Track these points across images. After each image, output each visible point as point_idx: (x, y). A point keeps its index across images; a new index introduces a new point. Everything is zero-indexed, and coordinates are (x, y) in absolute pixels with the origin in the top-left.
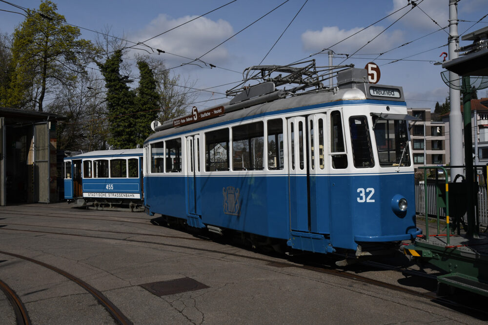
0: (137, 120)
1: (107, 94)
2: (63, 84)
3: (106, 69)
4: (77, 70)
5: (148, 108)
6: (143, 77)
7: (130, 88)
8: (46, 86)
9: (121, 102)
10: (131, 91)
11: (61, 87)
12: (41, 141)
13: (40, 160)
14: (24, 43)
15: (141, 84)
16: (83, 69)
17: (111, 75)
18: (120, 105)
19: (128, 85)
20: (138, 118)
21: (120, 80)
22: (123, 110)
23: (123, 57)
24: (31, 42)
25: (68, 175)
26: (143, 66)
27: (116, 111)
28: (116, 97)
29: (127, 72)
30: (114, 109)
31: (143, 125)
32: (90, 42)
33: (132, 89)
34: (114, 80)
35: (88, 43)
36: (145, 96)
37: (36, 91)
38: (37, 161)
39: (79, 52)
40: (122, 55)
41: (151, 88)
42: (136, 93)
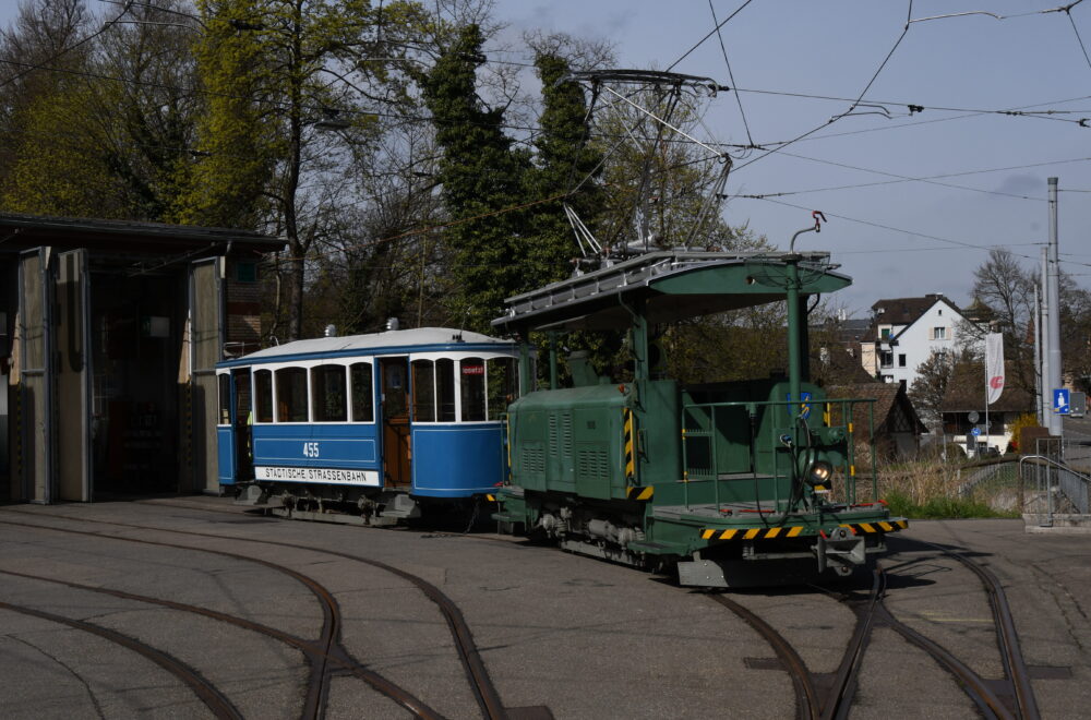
0: (529, 241)
1: (443, 164)
3: (436, 89)
6: (551, 100)
7: (514, 141)
9: (479, 184)
10: (518, 150)
13: (204, 369)
15: (544, 124)
17: (451, 106)
18: (478, 196)
19: (508, 133)
20: (537, 233)
21: (477, 117)
22: (486, 211)
23: (485, 48)
25: (226, 414)
26: (551, 67)
28: (466, 174)
29: (508, 92)
30: (460, 210)
31: (547, 253)
33: (520, 145)
34: (460, 120)
38: (197, 370)
40: (484, 40)
41: (577, 137)
42: (531, 156)
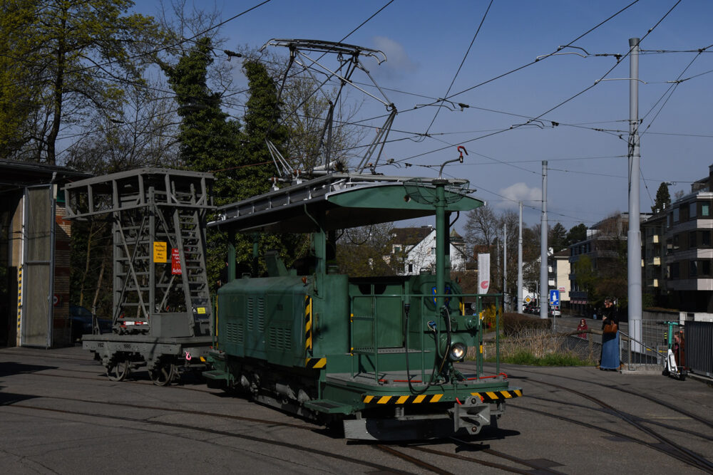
0: (240, 183)
1: (182, 128)
2: (99, 106)
3: (179, 78)
4: (125, 77)
5: (264, 157)
6: (254, 91)
7: (228, 116)
8: (64, 110)
9: (208, 143)
10: (231, 122)
11: (95, 112)
12: (38, 223)
13: (34, 261)
14: (15, 22)
15: (249, 107)
16: (137, 75)
17: (189, 90)
18: (206, 151)
19: (224, 109)
20: (244, 177)
23: (213, 53)
24: (30, 19)
26: (255, 70)
27: (198, 163)
28: (198, 135)
30: (193, 159)
32: (152, 19)
33: (232, 119)
35: (149, 23)
36: (257, 131)
37: (44, 118)
38: (29, 261)
39: (130, 41)
40: (212, 48)
41: (271, 117)
42: (240, 126)
